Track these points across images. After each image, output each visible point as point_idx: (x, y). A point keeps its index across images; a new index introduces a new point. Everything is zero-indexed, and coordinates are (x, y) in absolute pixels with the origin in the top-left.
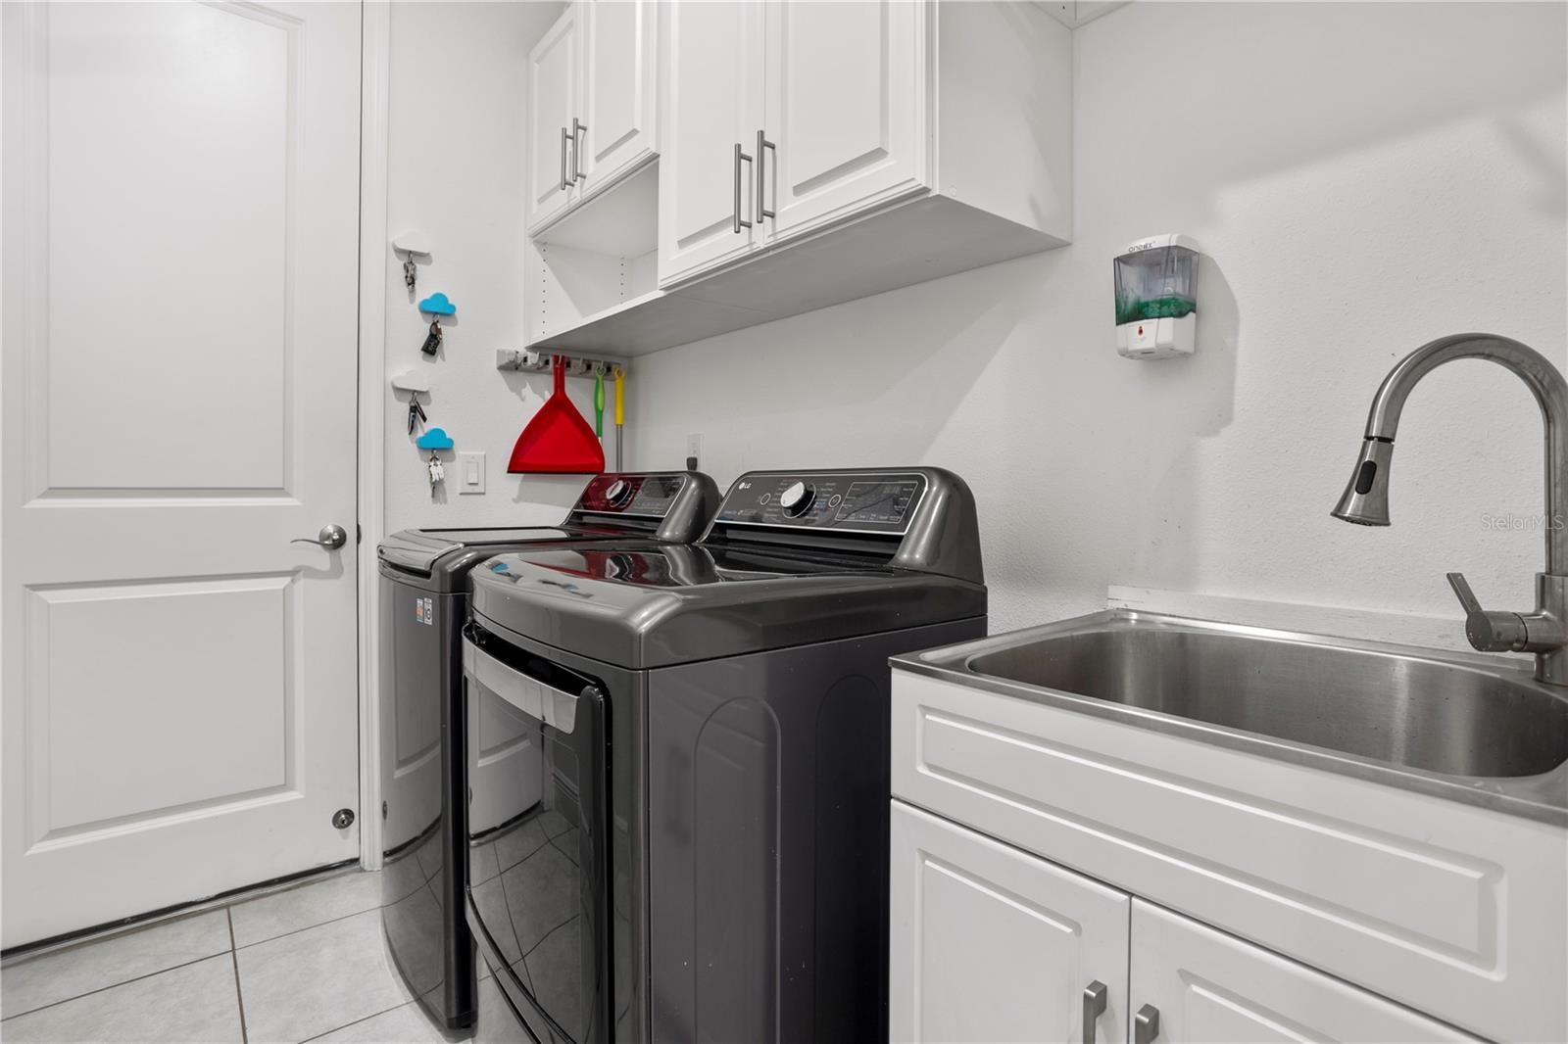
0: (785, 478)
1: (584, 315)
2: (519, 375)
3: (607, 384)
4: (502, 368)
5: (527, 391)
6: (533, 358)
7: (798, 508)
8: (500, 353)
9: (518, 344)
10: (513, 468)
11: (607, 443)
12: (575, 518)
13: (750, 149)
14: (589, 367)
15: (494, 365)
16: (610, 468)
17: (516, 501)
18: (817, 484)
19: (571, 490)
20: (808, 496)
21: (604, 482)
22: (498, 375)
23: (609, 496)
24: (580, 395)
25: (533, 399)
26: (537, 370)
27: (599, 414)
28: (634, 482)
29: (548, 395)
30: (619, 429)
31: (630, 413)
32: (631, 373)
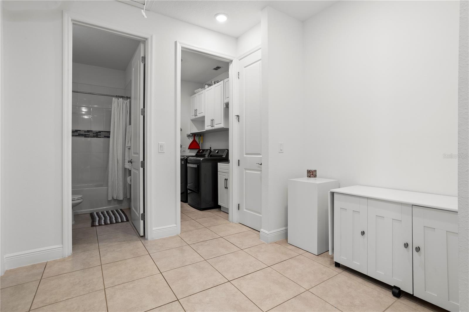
0: (216, 150)
1: (199, 131)
2: (189, 137)
3: (200, 137)
4: (187, 136)
5: (190, 139)
6: (191, 135)
7: (217, 153)
8: (187, 134)
9: (189, 133)
10: (189, 149)
11: (200, 145)
12: (196, 155)
13: (212, 120)
14: (198, 135)
15: (186, 136)
16: (201, 148)
17: (189, 153)
18: (219, 150)
19: (196, 151)
20: (218, 151)
21: (200, 150)
22: (187, 137)
23: (200, 152)
24: (197, 139)
25: (191, 140)
26: (191, 136)
27: (199, 142)
28: (204, 150)
29: (193, 139)
30: (202, 143)
31: (203, 141)
32: (203, 136)
